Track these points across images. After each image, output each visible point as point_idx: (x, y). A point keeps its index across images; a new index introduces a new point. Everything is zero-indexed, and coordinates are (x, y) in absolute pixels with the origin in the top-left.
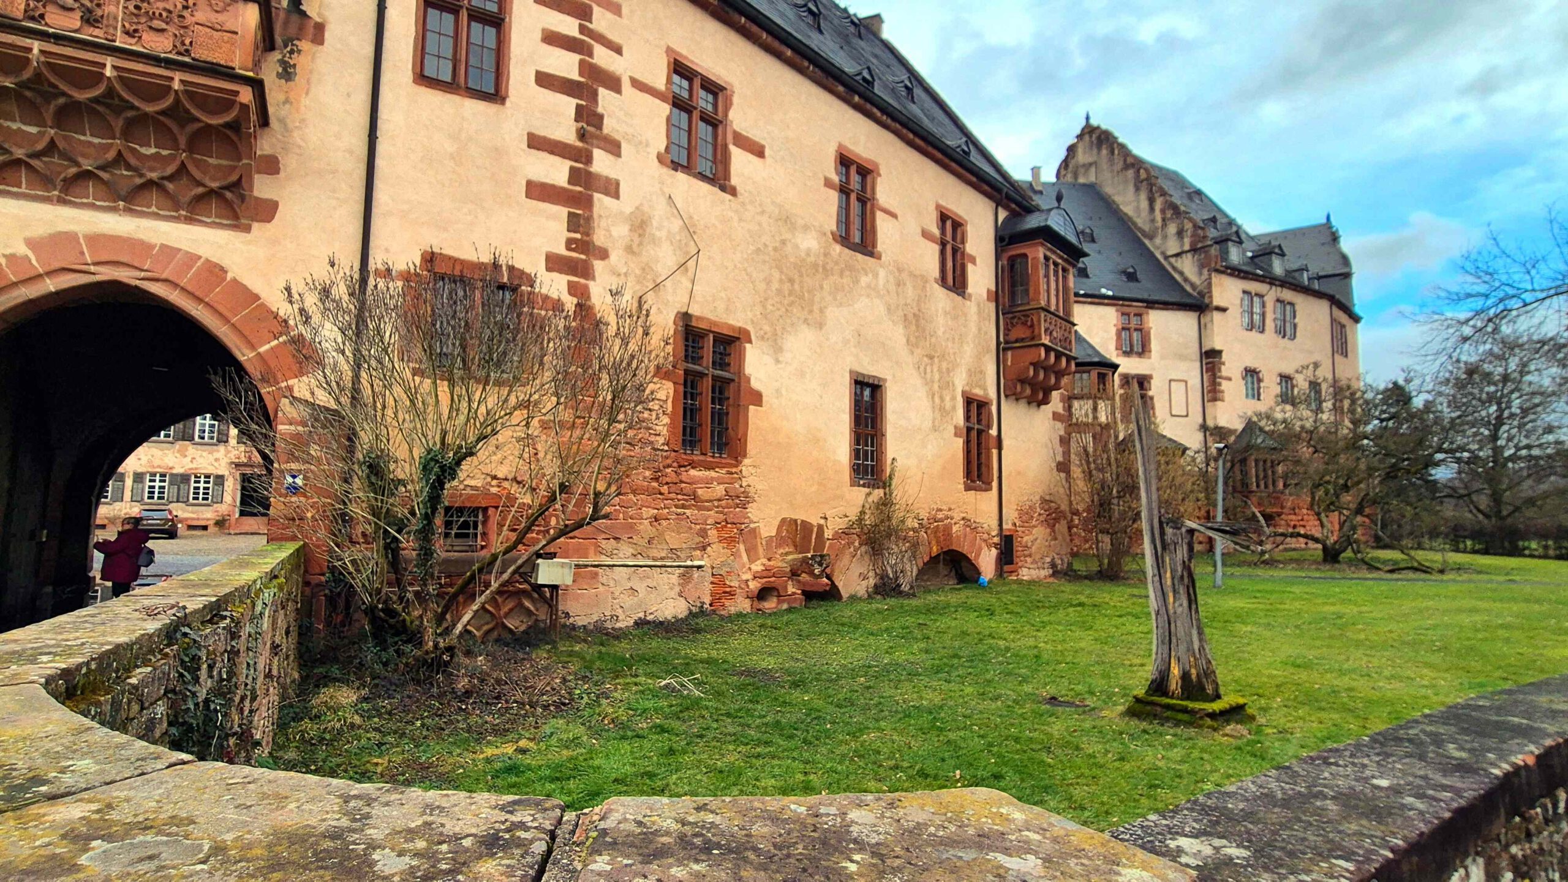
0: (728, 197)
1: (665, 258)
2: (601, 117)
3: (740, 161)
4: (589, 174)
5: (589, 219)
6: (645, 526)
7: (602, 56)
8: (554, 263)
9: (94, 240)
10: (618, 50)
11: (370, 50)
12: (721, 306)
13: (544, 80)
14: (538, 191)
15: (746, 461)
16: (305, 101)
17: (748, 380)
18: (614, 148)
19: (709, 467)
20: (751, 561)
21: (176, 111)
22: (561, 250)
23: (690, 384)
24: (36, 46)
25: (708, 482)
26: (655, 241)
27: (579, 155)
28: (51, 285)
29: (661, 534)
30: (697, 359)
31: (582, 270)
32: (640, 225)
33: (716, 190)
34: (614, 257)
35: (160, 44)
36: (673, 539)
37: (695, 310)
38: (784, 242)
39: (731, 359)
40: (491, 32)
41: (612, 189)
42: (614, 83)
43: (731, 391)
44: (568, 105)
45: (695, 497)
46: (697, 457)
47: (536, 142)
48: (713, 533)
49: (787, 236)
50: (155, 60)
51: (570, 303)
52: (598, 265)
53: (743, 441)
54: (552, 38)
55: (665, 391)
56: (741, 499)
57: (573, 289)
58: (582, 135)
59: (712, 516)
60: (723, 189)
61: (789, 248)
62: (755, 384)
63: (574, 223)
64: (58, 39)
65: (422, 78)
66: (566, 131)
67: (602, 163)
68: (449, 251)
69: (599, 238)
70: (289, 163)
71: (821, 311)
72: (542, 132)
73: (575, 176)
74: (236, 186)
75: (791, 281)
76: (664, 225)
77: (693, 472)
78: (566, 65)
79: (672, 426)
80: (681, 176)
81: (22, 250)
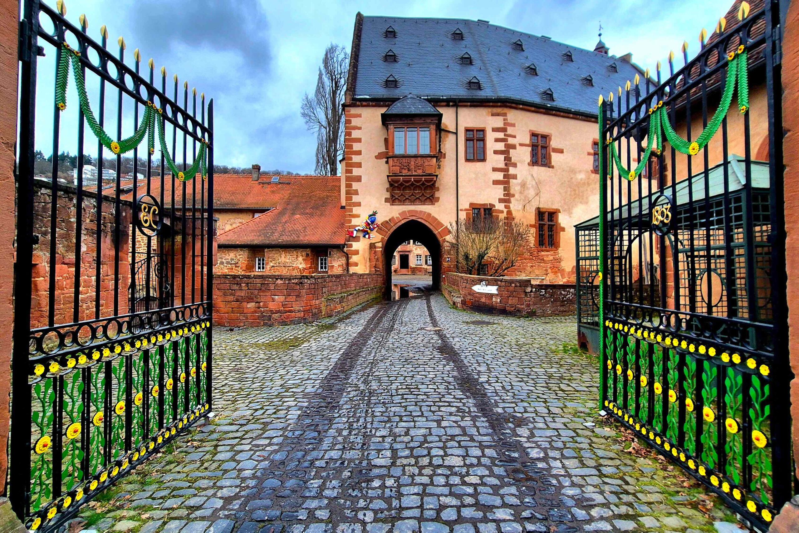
0: (551, 169)
1: (531, 193)
2: (511, 158)
3: (555, 157)
4: (509, 175)
5: (509, 187)
6: (529, 268)
7: (511, 141)
8: (501, 201)
9: (409, 211)
10: (515, 137)
11: (455, 157)
12: (550, 203)
13: (496, 152)
14: (496, 182)
15: (560, 249)
16: (443, 173)
17: (560, 224)
18: (515, 165)
19: (548, 251)
20: (563, 278)
21: (423, 184)
22: (502, 197)
23: (541, 228)
24: (401, 178)
25: (547, 256)
26: (528, 189)
27: (505, 170)
28: (403, 222)
29: (533, 271)
30: (543, 220)
31: (508, 201)
32: (523, 185)
33: (547, 168)
34: (516, 196)
35: (420, 172)
36: (537, 272)
37: (541, 206)
38: (572, 178)
39: (554, 219)
40: (482, 142)
41: (515, 177)
42: (514, 147)
43: (554, 228)
44: (502, 157)
45: (543, 259)
46: (544, 248)
47: (495, 170)
48: (549, 271)
49: (573, 176)
50: (420, 176)
51: (505, 211)
52: (512, 199)
53: (559, 243)
54: (497, 140)
55: (533, 230)
56: (559, 260)
57: (506, 207)
58: (506, 165)
59: (549, 265)
60: (549, 167)
61: (573, 180)
62: (562, 225)
63: (505, 189)
64: (405, 176)
65: (467, 160)
66: (502, 165)
67: (512, 171)
68: (475, 202)
69: (512, 192)
70: (441, 188)
71: (587, 198)
72: (496, 166)
73: (505, 176)
74: (432, 196)
75: (575, 190)
76: (530, 183)
77: (543, 253)
78: (501, 146)
79: (535, 241)
80: (535, 167)
81: (398, 216)
